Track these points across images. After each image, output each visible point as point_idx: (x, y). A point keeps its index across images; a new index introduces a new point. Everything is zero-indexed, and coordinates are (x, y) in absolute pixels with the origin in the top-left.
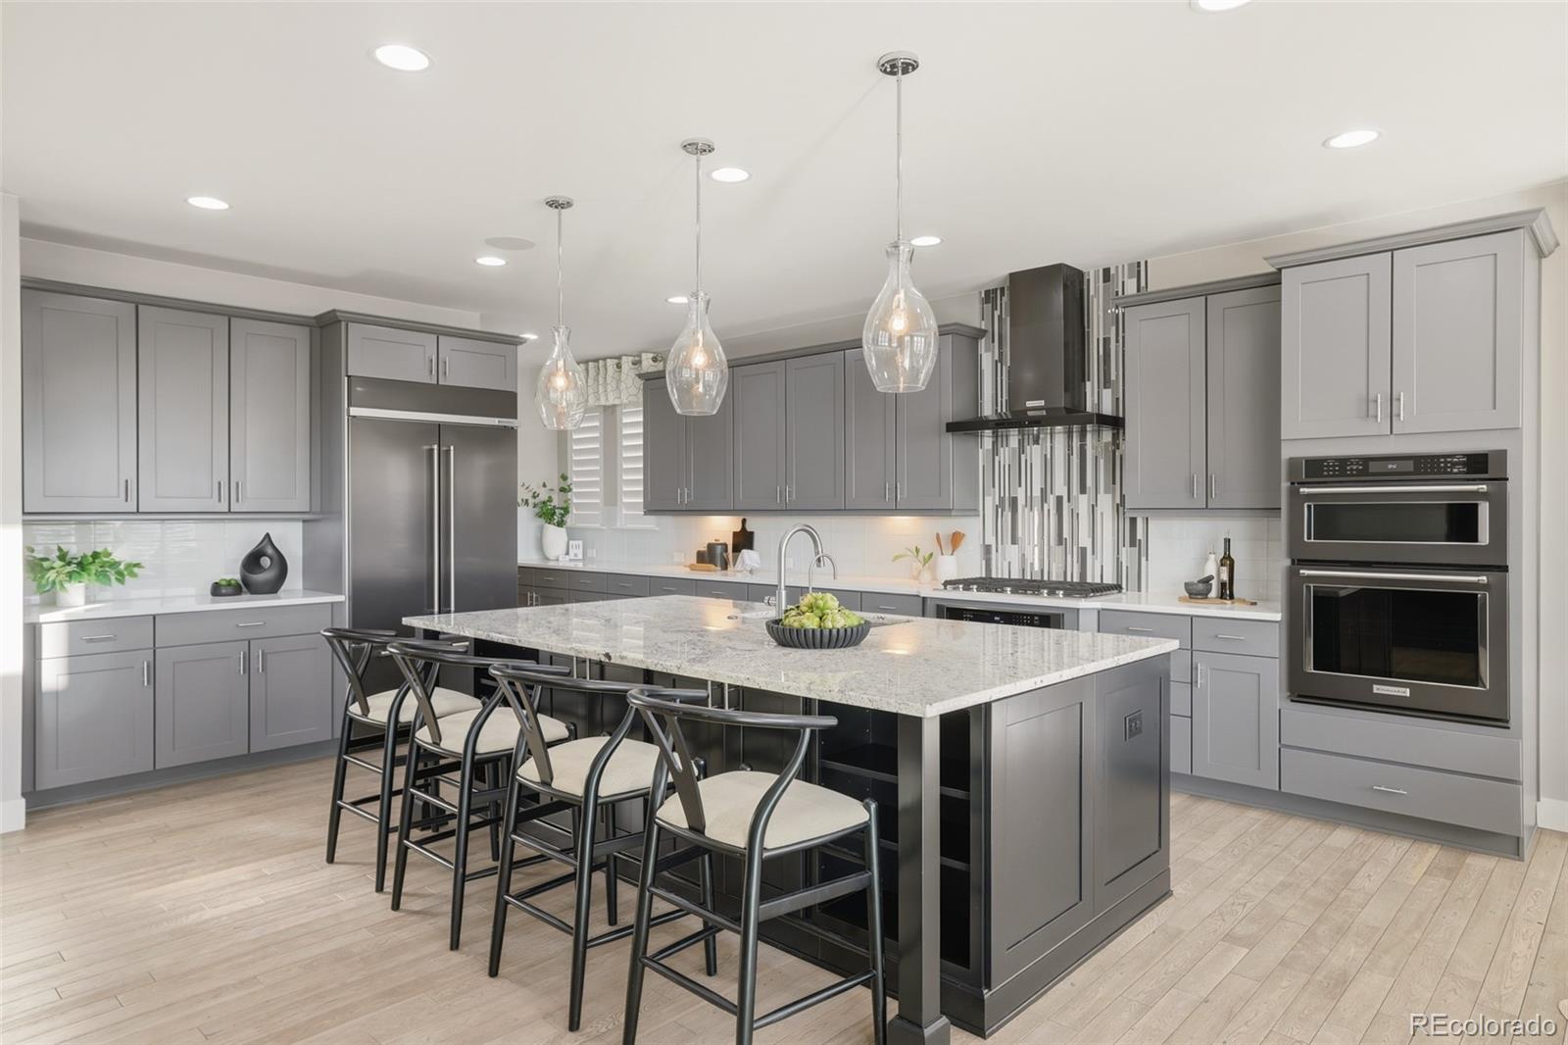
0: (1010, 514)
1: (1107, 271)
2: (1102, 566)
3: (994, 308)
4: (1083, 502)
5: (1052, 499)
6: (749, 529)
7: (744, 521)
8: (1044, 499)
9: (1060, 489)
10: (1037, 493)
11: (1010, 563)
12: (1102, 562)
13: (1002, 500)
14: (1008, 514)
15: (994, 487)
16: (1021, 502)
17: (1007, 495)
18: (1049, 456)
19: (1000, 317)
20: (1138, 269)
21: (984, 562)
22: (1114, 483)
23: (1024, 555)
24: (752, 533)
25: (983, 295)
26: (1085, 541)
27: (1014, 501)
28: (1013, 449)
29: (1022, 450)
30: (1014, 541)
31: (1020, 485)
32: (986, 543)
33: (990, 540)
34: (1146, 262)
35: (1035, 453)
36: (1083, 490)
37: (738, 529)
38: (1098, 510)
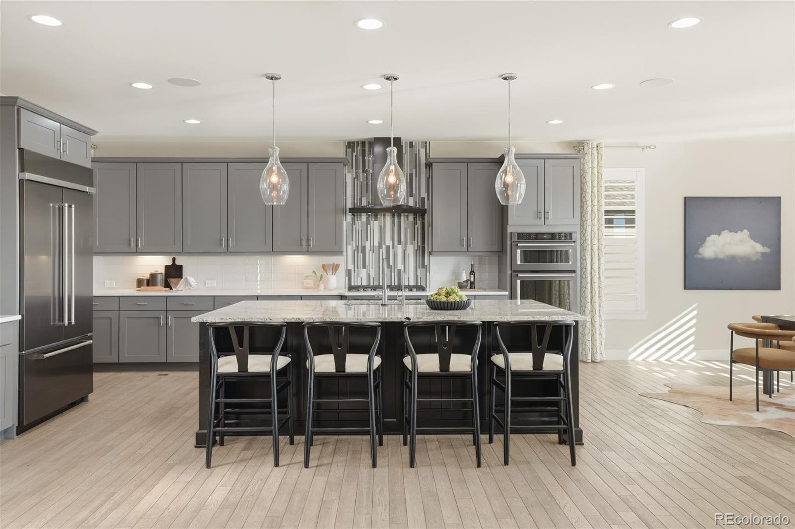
0: (362, 254)
1: (411, 143)
2: (409, 278)
3: (353, 151)
4: (400, 248)
5: (384, 247)
6: (178, 263)
7: (174, 259)
8: (380, 247)
9: (388, 242)
10: (376, 244)
11: (362, 278)
12: (409, 275)
13: (357, 247)
14: (361, 255)
15: (353, 240)
16: (368, 248)
17: (360, 244)
18: (382, 226)
19: (356, 156)
20: (425, 145)
21: (347, 278)
22: (415, 240)
23: (369, 274)
24: (181, 267)
25: (347, 144)
26: (400, 266)
27: (364, 248)
28: (363, 222)
29: (368, 223)
30: (364, 267)
31: (367, 240)
32: (348, 269)
33: (351, 267)
34: (429, 142)
35: (375, 225)
36: (400, 242)
37: (170, 263)
38: (407, 252)
